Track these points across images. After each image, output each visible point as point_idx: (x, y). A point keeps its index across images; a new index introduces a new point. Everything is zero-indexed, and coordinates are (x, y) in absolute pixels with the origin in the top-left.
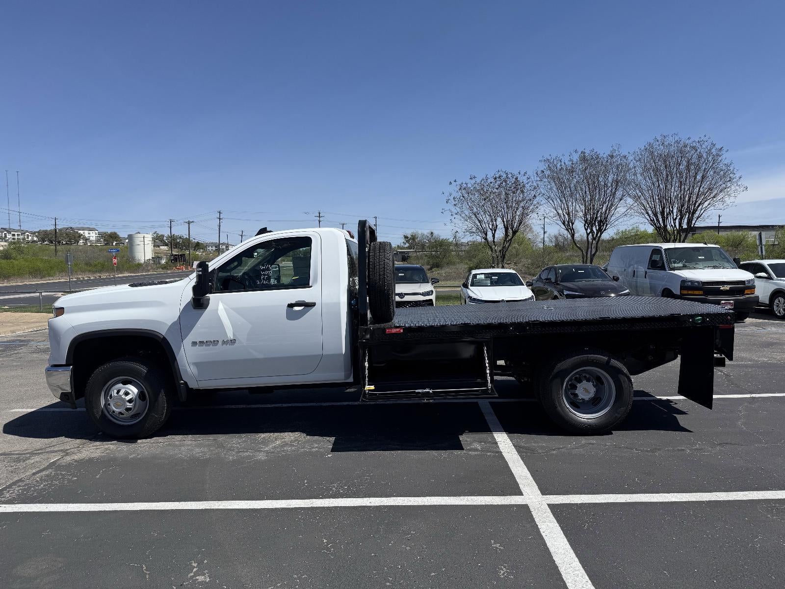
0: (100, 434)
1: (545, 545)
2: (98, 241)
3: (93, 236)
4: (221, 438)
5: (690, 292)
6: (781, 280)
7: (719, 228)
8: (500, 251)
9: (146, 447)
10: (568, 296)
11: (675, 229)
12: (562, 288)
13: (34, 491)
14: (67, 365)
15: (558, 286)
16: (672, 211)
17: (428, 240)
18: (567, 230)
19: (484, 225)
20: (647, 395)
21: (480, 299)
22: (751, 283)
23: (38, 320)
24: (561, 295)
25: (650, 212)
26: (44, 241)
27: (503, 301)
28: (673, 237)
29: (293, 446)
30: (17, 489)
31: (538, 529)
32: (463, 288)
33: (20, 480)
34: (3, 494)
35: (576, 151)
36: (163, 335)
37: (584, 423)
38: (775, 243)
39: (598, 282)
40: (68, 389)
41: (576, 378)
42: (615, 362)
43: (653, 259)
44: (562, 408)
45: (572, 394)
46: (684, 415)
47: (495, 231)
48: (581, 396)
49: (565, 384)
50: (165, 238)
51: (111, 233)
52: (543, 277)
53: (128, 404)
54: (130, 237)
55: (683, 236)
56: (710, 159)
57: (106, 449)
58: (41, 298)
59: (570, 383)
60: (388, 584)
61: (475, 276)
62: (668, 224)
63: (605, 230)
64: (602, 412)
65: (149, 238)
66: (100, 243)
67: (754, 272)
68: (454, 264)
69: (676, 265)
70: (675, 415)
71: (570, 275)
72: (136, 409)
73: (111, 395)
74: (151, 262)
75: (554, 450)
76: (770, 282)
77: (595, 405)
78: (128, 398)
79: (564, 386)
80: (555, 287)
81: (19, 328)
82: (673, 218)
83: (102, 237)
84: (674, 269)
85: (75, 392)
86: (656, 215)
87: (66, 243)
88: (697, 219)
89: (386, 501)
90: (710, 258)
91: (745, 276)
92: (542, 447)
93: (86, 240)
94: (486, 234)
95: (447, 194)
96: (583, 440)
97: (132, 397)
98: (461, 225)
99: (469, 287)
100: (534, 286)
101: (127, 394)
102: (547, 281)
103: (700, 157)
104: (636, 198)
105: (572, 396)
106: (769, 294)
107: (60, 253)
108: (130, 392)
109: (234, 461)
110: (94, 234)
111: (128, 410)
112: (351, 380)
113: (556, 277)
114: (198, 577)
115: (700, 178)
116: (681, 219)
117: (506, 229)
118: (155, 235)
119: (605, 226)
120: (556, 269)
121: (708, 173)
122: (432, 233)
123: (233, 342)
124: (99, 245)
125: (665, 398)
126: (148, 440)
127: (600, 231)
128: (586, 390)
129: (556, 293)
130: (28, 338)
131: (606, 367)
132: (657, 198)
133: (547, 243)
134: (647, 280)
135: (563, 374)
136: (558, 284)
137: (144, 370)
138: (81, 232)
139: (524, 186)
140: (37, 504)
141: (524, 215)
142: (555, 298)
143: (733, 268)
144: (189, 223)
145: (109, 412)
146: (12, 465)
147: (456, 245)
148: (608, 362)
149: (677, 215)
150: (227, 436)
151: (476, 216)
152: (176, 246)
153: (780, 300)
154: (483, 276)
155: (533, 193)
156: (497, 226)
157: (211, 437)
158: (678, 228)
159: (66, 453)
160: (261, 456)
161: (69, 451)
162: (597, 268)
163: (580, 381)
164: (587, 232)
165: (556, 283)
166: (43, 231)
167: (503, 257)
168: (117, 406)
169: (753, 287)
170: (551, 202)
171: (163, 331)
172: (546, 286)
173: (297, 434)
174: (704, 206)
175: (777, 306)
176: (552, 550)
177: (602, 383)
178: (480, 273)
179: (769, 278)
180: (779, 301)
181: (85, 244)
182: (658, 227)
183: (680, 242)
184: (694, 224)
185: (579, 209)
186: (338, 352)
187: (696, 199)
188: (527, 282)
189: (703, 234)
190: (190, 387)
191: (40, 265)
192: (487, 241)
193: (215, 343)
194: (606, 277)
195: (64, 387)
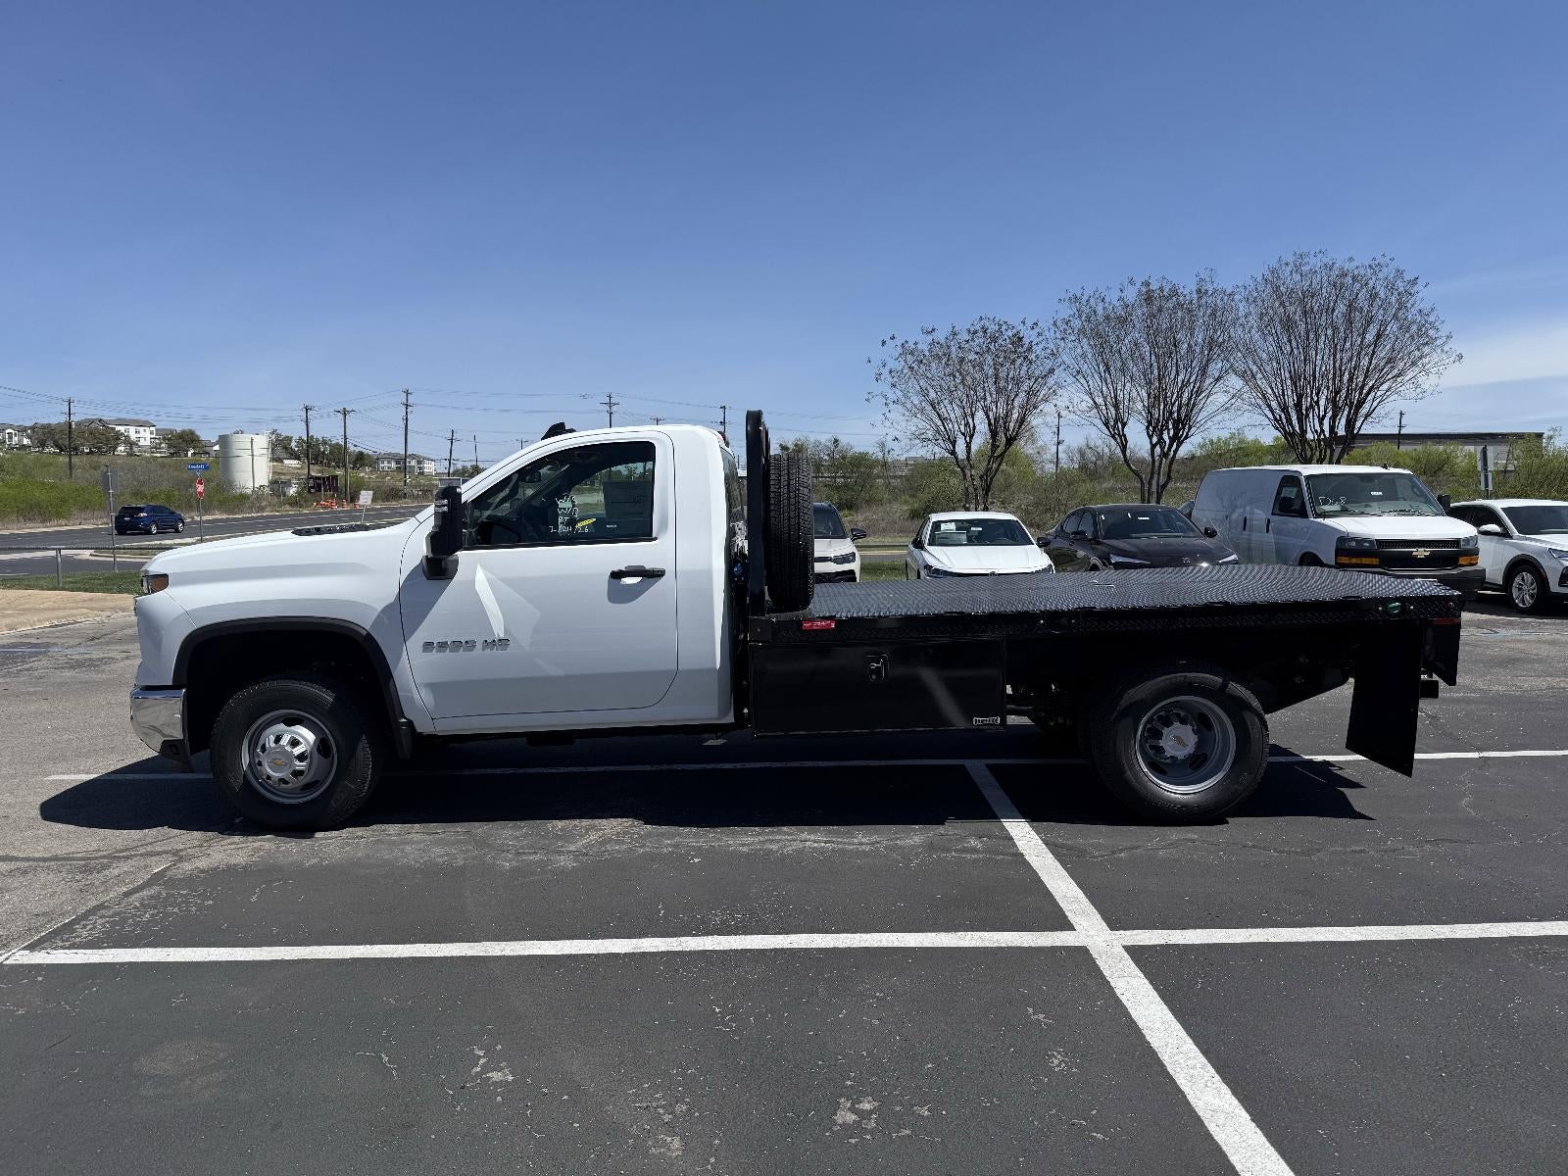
0: (237, 821)
1: (1128, 1015)
2: (156, 447)
3: (145, 437)
4: (480, 829)
5: (1354, 561)
6: (1527, 539)
7: (1399, 438)
8: (981, 477)
9: (333, 846)
10: (1118, 566)
11: (1322, 437)
12: (1106, 550)
13: (136, 924)
14: (175, 686)
15: (1099, 547)
16: (1317, 403)
17: (829, 455)
18: (1113, 436)
19: (950, 425)
20: (1285, 752)
21: (949, 570)
22: (1471, 543)
23: (56, 605)
24: (1104, 564)
25: (1274, 404)
26: (43, 445)
27: (993, 574)
28: (1318, 453)
29: (623, 842)
30: (100, 921)
31: (1111, 989)
32: (912, 548)
33: (101, 906)
34: (74, 931)
35: (1131, 282)
36: (368, 628)
37: (1174, 802)
38: (1509, 469)
39: (1176, 541)
40: (177, 733)
41: (1160, 718)
42: (1237, 689)
43: (1282, 495)
44: (1135, 775)
45: (1152, 747)
46: (1358, 790)
47: (971, 437)
48: (1170, 752)
49: (1141, 727)
50: (293, 444)
51: (183, 432)
52: (1069, 528)
53: (297, 763)
54: (224, 440)
55: (1338, 450)
56: (1393, 300)
57: (259, 849)
58: (59, 560)
59: (1149, 726)
60: (849, 1083)
61: (937, 525)
62: (1309, 429)
63: (1186, 437)
64: (1208, 782)
65: (262, 442)
66: (160, 453)
67: (1477, 523)
68: (880, 502)
69: (1327, 508)
70: (1341, 789)
71: (1123, 526)
72: (312, 772)
73: (264, 745)
74: (267, 490)
75: (1122, 851)
76: (1507, 543)
77: (1198, 768)
78: (297, 751)
79: (1139, 733)
80: (1093, 549)
81: (22, 619)
82: (1319, 417)
83: (164, 439)
84: (1325, 515)
85: (189, 740)
86: (1285, 409)
87: (91, 452)
88: (1366, 418)
89: (819, 940)
90: (1390, 494)
91: (1461, 529)
92: (1097, 847)
93: (131, 444)
94: (954, 443)
95: (877, 362)
96: (1174, 834)
97: (304, 749)
98: (904, 424)
99: (926, 546)
100: (1052, 546)
101: (294, 743)
102: (1078, 537)
103: (1374, 296)
104: (1247, 377)
105: (1151, 752)
106: (1504, 566)
107: (78, 472)
108: (301, 740)
109: (513, 870)
110: (148, 432)
111: (297, 774)
112: (730, 719)
113: (1096, 531)
114: (490, 1075)
115: (1371, 338)
116: (1334, 418)
117: (994, 434)
118: (273, 437)
119: (1186, 430)
120: (1094, 514)
121: (1388, 328)
122: (836, 441)
123: (503, 643)
124: (158, 455)
125: (1320, 758)
126: (335, 833)
127: (1178, 440)
128: (1179, 740)
129: (1094, 560)
130: (46, 640)
131: (1220, 696)
132: (1287, 375)
133: (1064, 463)
134: (1271, 537)
135: (1136, 710)
136: (1099, 543)
137: (328, 697)
138: (122, 429)
139: (1030, 349)
140: (148, 949)
141: (1029, 407)
142: (1095, 568)
143: (1436, 515)
144: (345, 413)
145: (257, 780)
146: (77, 877)
147: (885, 464)
148: (1224, 686)
149: (1325, 411)
150: (491, 824)
151: (934, 408)
152: (316, 459)
153: (1525, 577)
154: (952, 526)
155: (1048, 364)
156: (974, 427)
157: (460, 828)
158: (1327, 435)
159: (179, 856)
160: (564, 862)
161: (184, 853)
162: (1173, 511)
163: (1168, 723)
164: (1151, 442)
165: (1095, 541)
166: (44, 427)
167: (987, 490)
168: (275, 766)
169: (1475, 552)
170: (1082, 381)
171: (366, 622)
172: (1073, 548)
173: (627, 822)
174: (1379, 394)
175: (1520, 589)
176: (1141, 1023)
177: (1210, 727)
178: (947, 519)
179: (1505, 534)
180: (1523, 579)
181: (131, 454)
182: (1289, 433)
183: (1330, 462)
184: (1360, 428)
185: (1137, 397)
186: (709, 666)
187: (1364, 380)
188: (1038, 540)
189: (1368, 449)
190: (419, 730)
191: (39, 495)
192: (956, 458)
193: (470, 645)
194: (1192, 530)
195: (167, 731)
